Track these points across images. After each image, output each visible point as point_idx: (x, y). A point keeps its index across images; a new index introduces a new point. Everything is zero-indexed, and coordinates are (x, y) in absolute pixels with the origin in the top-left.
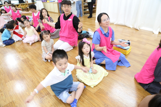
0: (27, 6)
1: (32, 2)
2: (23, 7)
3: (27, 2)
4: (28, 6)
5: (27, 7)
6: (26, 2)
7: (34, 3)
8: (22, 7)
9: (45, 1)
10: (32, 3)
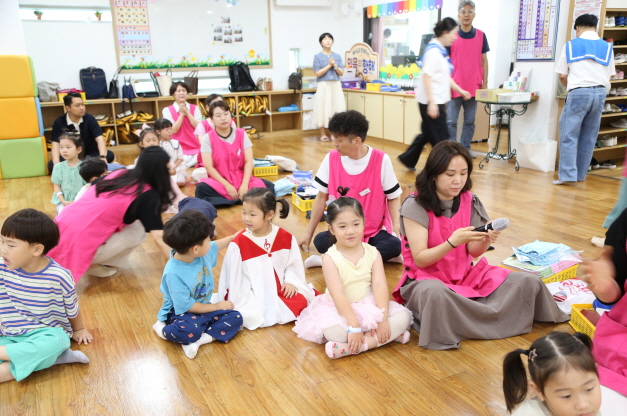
0: (265, 106)
1: (290, 88)
2: (247, 108)
3: (269, 84)
4: (268, 105)
5: (263, 111)
6: (263, 87)
7: (297, 91)
8: (243, 110)
9: (358, 86)
10: (292, 91)
